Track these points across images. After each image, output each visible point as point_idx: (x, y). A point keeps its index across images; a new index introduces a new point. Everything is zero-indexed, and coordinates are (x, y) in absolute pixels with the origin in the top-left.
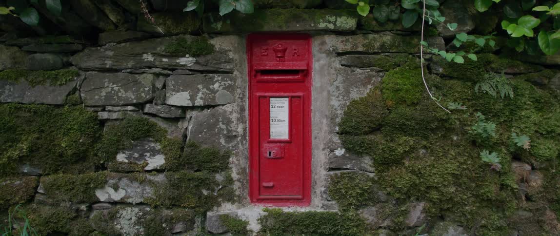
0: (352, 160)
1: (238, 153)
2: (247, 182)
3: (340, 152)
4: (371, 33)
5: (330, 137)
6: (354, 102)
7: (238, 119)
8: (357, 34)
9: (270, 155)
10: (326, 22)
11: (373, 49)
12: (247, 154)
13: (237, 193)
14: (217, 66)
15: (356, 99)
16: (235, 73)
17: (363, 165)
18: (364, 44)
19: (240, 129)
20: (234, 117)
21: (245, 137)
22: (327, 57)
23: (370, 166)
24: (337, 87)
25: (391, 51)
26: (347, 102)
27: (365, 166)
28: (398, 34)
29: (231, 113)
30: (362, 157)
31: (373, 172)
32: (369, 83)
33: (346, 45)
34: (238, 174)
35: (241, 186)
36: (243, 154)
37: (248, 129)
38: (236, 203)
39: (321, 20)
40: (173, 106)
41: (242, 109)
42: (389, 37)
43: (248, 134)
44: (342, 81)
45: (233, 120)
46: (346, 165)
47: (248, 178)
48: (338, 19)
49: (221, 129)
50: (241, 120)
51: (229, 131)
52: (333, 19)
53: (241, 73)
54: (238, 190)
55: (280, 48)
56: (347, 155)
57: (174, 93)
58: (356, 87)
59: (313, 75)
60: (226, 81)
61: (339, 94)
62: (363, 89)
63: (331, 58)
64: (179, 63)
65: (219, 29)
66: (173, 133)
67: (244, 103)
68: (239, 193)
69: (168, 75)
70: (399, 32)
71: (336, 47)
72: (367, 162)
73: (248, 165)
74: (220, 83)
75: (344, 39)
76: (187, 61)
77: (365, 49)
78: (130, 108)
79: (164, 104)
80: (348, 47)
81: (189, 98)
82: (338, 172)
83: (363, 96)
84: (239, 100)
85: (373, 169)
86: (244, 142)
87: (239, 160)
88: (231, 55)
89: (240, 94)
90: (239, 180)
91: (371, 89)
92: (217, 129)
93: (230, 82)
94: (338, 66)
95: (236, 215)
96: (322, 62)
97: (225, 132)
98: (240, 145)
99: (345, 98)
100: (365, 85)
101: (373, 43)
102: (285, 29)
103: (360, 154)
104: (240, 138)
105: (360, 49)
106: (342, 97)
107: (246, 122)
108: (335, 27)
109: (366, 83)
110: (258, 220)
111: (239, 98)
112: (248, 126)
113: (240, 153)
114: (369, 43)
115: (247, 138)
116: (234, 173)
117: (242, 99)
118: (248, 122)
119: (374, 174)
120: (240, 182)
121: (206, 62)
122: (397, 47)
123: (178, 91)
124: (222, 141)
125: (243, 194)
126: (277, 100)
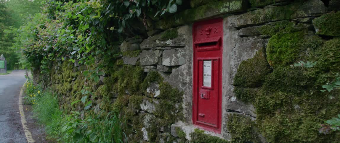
0: (242, 106)
1: (187, 93)
2: (191, 111)
3: (234, 99)
4: (256, 9)
5: (229, 87)
6: (244, 63)
7: (187, 73)
8: (248, 12)
9: (202, 97)
10: (224, 8)
11: (259, 21)
12: (192, 94)
13: (185, 116)
14: (179, 44)
15: (245, 61)
16: (186, 47)
17: (248, 111)
18: (252, 18)
19: (188, 79)
20: (185, 72)
21: (191, 84)
22: (230, 31)
23: (254, 112)
24: (235, 52)
25: (272, 20)
26: (239, 62)
27: (250, 111)
28: (278, 5)
29: (184, 69)
30: (248, 104)
31: (255, 118)
32: (255, 47)
33: (240, 21)
34: (186, 105)
35: (187, 113)
36: (189, 94)
37: (192, 79)
38: (185, 122)
39: (221, 7)
40: (165, 66)
41: (189, 68)
42: (270, 9)
43: (192, 82)
44: (238, 48)
45: (184, 74)
46: (237, 109)
47: (192, 109)
48: (231, 4)
49: (180, 79)
50: (188, 74)
51: (183, 80)
52: (227, 5)
53: (189, 47)
54: (185, 114)
55: (208, 29)
56: (238, 102)
57: (165, 59)
58: (246, 51)
59: (223, 45)
60: (183, 51)
61: (235, 56)
62: (251, 53)
63: (232, 32)
64: (166, 43)
65: (178, 23)
66: (166, 79)
67: (191, 64)
68: (186, 116)
69: (163, 50)
70: (279, 3)
71: (234, 24)
72: (252, 109)
73: (192, 101)
74: (180, 53)
75: (239, 17)
76: (169, 42)
77: (252, 22)
78: (152, 67)
79: (162, 65)
80: (242, 22)
81: (169, 61)
82: (232, 113)
83: (250, 58)
84: (188, 62)
85: (256, 115)
86: (190, 87)
87: (187, 97)
88: (184, 37)
89: (188, 59)
90: (186, 109)
91: (256, 52)
92: (178, 79)
93: (184, 52)
94: (236, 37)
95: (182, 129)
96: (227, 35)
97: (181, 81)
98: (188, 89)
99: (238, 60)
100: (252, 49)
101: (259, 17)
102: (204, 17)
103: (246, 102)
104: (188, 84)
105: (250, 22)
106: (237, 59)
107: (191, 76)
108: (229, 10)
109: (253, 47)
110: (190, 134)
111: (188, 61)
112: (192, 78)
113: (188, 93)
114: (256, 17)
115: (192, 85)
116: (184, 104)
117: (189, 61)
118: (192, 75)
119: (256, 119)
120: (187, 110)
121: (174, 42)
122: (277, 16)
123: (166, 58)
124: (180, 85)
125: (188, 118)
126: (207, 62)
